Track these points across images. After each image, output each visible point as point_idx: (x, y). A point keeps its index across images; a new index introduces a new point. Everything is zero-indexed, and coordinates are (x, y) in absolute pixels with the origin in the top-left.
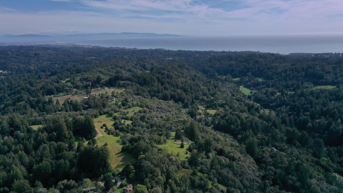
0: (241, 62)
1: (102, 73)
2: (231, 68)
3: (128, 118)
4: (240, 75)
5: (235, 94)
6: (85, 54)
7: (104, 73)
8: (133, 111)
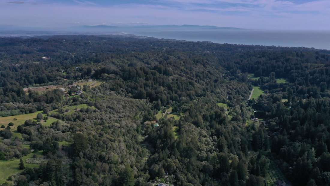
0: (270, 59)
1: (114, 64)
2: (256, 66)
3: (60, 117)
4: (264, 74)
5: (232, 97)
6: (130, 44)
7: (116, 64)
8: (75, 109)
